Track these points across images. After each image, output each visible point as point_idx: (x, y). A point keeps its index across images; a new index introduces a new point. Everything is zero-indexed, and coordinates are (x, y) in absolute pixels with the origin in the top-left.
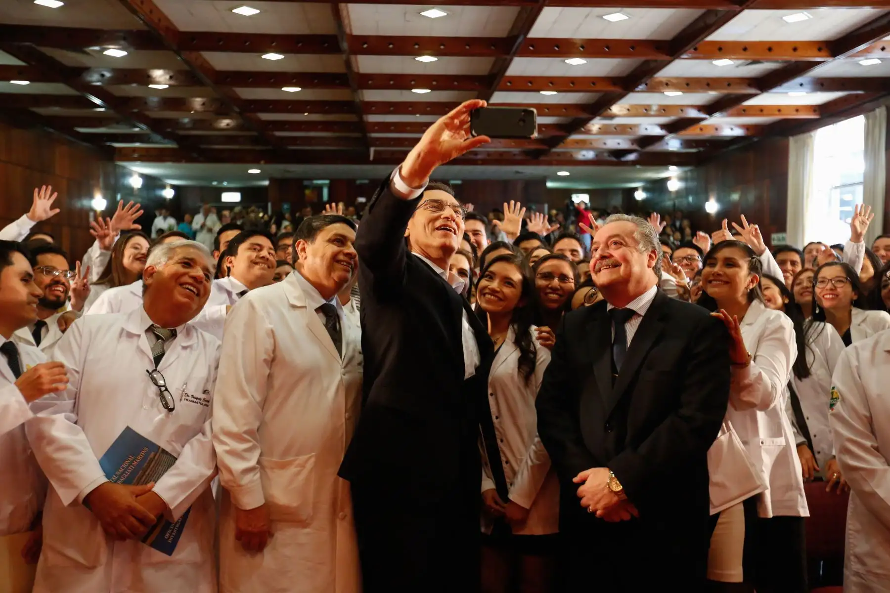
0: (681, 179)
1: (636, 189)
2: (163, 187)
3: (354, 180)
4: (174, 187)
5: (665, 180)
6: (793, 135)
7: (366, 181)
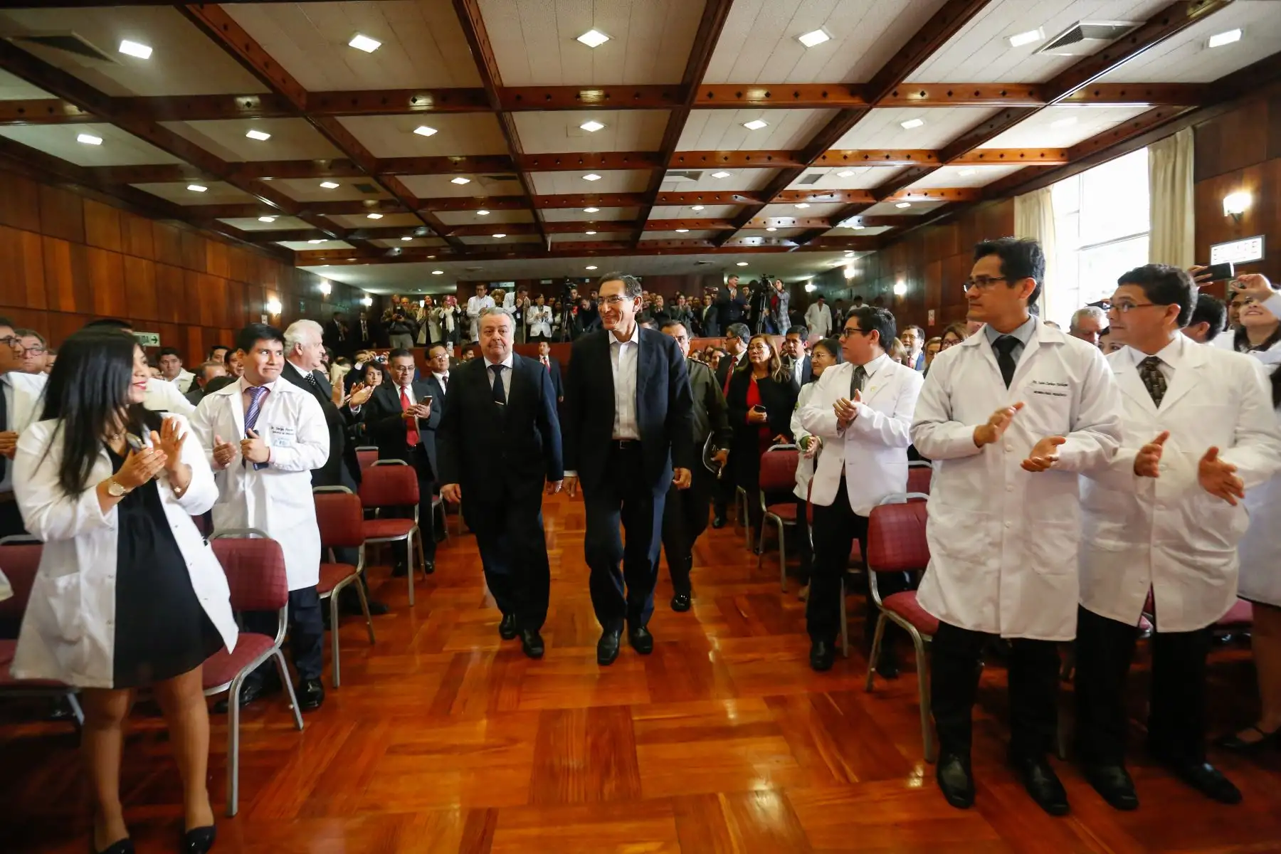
0: (857, 267)
1: (805, 282)
2: (363, 296)
3: (539, 280)
4: (373, 296)
5: (840, 270)
6: (1019, 194)
7: (550, 282)
